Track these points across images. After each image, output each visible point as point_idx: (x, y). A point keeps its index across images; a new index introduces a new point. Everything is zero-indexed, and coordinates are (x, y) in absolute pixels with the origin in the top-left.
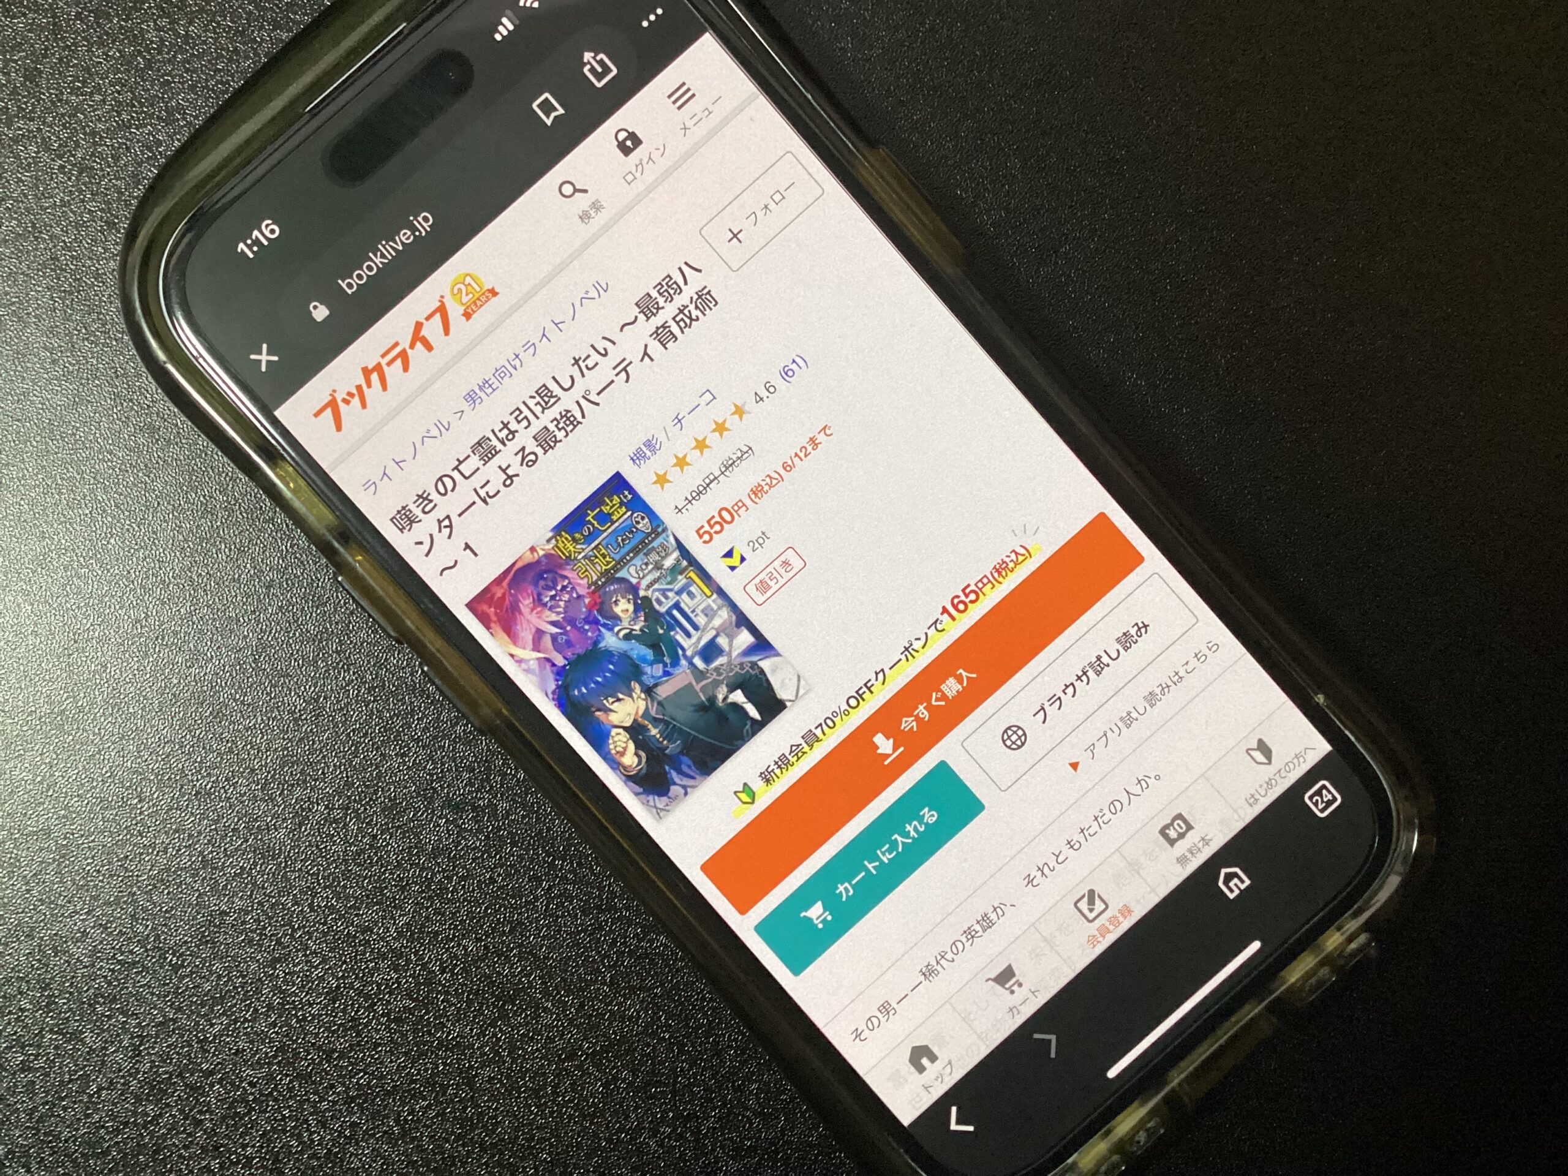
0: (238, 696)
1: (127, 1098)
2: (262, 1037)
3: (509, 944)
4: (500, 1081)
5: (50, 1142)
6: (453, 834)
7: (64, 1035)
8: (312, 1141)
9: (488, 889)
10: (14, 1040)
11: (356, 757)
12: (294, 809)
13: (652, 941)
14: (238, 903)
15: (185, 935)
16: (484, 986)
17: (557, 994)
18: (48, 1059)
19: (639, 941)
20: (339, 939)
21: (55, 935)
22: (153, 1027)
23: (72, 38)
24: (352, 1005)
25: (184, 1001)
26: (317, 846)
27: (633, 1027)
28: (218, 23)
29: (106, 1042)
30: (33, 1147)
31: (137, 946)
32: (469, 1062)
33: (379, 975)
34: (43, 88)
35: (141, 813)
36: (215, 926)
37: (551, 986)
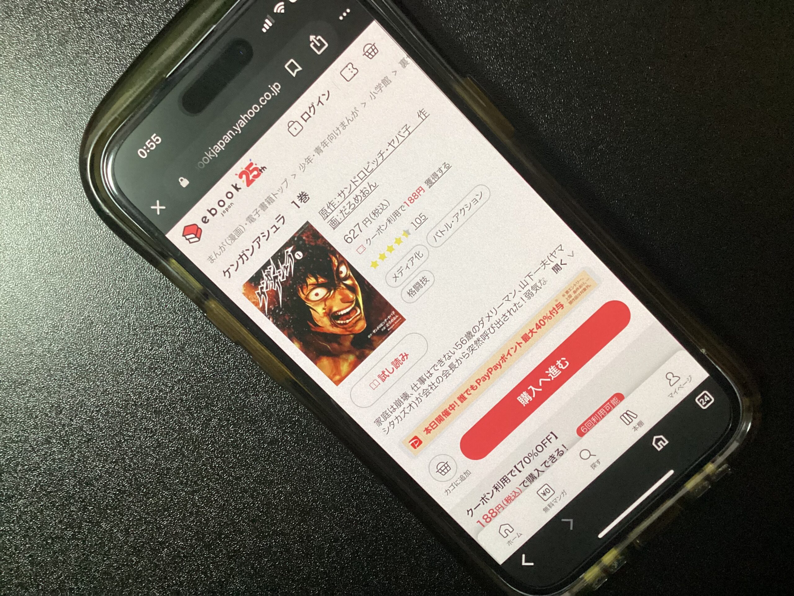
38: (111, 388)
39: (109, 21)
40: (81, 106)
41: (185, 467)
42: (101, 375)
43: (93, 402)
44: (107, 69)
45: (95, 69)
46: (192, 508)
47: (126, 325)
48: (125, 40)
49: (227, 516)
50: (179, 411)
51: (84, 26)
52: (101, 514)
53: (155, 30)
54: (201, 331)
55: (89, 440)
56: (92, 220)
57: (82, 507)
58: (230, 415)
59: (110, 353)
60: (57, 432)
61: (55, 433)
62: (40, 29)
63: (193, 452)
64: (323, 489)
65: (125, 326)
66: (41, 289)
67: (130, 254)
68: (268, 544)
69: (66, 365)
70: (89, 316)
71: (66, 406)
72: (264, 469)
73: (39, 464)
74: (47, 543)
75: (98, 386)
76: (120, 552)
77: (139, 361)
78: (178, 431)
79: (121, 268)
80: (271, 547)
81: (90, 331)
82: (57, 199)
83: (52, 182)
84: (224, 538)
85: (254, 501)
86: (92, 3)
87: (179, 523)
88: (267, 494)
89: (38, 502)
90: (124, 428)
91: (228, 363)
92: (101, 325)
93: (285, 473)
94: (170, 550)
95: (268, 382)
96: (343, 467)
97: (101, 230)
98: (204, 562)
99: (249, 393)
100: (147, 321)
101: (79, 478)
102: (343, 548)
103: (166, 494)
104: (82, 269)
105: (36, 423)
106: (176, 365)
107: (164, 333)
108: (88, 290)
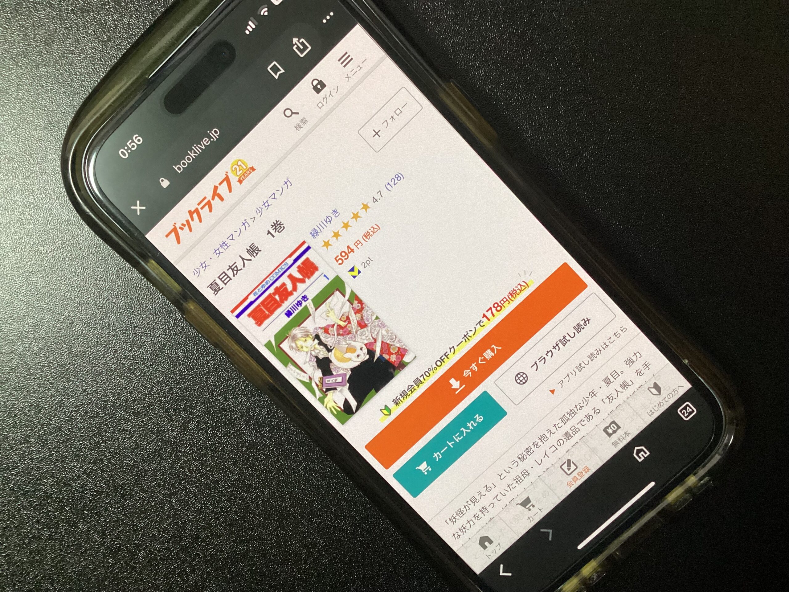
0: (154, 366)
1: (99, 555)
2: (165, 530)
3: (285, 492)
4: (279, 556)
5: (63, 573)
6: (259, 438)
7: (69, 524)
8: (189, 579)
9: (276, 465)
10: (45, 525)
11: (212, 398)
12: (181, 422)
13: (355, 494)
14: (153, 467)
15: (127, 480)
16: (273, 512)
17: (308, 517)
18: (62, 534)
19: (349, 494)
20: (202, 485)
21: (65, 476)
22: (112, 522)
23: (69, 23)
24: (208, 517)
25: (127, 511)
26: (193, 441)
27: (345, 534)
28: (145, 18)
29: (89, 528)
30: (54, 575)
31: (104, 484)
32: (265, 547)
33: (222, 503)
34: (54, 50)
35: (105, 421)
36: (142, 476)
37: (305, 513)
38: (90, 388)
39: (95, 22)
40: (66, 106)
41: (163, 469)
42: (80, 375)
43: (71, 402)
44: (92, 69)
45: (80, 69)
46: (170, 511)
47: (107, 325)
48: (110, 41)
49: (204, 520)
50: (157, 413)
51: (70, 26)
52: (78, 514)
53: (141, 31)
54: (181, 333)
55: (68, 440)
56: (74, 219)
57: (59, 508)
58: (208, 418)
59: (90, 354)
60: (36, 432)
61: (34, 432)
62: (27, 29)
63: (171, 454)
64: (301, 495)
65: (105, 327)
66: (22, 288)
67: (111, 254)
68: (245, 549)
69: (46, 365)
70: (69, 316)
71: (45, 405)
72: (242, 473)
73: (17, 463)
74: (24, 543)
75: (77, 386)
76: (97, 553)
77: (119, 362)
78: (156, 433)
79: (102, 268)
80: (248, 551)
81: (70, 331)
82: (40, 198)
83: (36, 181)
84: (202, 541)
85: (231, 505)
86: (79, 4)
87: (156, 525)
88: (244, 499)
89: (16, 501)
90: (103, 429)
91: (207, 366)
92: (81, 326)
93: (263, 477)
94: (147, 553)
95: (247, 385)
96: (321, 473)
97: (83, 230)
98: (181, 565)
99: (228, 396)
100: (127, 321)
101: (57, 478)
102: (320, 554)
103: (143, 496)
104: (64, 268)
105: (15, 422)
106: (155, 367)
107: (144, 334)
108: (69, 290)
